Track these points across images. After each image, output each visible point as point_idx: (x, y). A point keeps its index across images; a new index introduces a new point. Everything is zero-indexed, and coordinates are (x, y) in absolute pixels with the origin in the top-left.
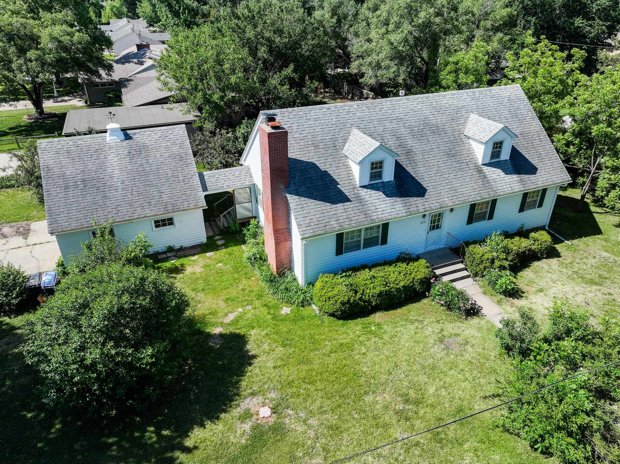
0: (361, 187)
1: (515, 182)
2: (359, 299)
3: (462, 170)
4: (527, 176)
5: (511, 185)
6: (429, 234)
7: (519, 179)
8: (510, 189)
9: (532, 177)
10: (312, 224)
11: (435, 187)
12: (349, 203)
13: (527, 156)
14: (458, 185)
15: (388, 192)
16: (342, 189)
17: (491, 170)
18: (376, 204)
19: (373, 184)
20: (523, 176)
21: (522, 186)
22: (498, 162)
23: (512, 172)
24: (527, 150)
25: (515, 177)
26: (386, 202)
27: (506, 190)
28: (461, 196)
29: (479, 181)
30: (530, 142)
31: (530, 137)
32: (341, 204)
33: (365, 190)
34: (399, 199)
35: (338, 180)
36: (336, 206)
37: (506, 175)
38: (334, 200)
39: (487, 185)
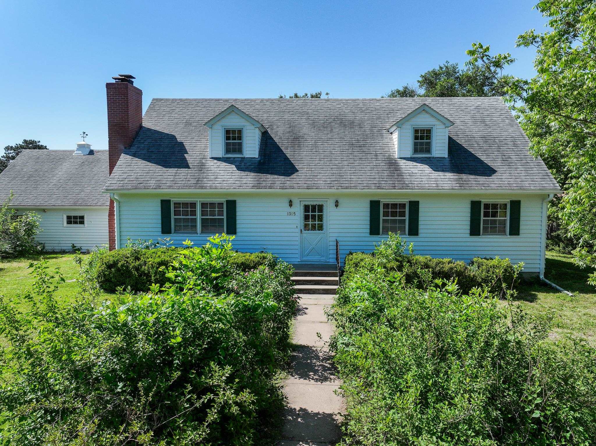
0: (212, 158)
1: (447, 180)
2: (134, 267)
3: (364, 159)
4: (473, 177)
5: (438, 182)
6: (305, 235)
7: (456, 177)
8: (434, 185)
9: (482, 179)
10: (127, 180)
11: (313, 169)
12: (187, 169)
13: (483, 158)
14: (348, 172)
15: (242, 166)
16: (187, 157)
17: (411, 164)
18: (218, 174)
19: (230, 158)
20: (464, 176)
21: (458, 185)
22: (430, 158)
23: (447, 169)
24: (486, 152)
25: (450, 175)
26: (233, 174)
27: (427, 185)
28: (346, 182)
29: (385, 172)
30: (496, 145)
31: (497, 141)
32: (176, 169)
33: (216, 161)
34: (253, 174)
35: (188, 150)
36: (167, 169)
37: (433, 172)
38: (170, 164)
39: (396, 177)
